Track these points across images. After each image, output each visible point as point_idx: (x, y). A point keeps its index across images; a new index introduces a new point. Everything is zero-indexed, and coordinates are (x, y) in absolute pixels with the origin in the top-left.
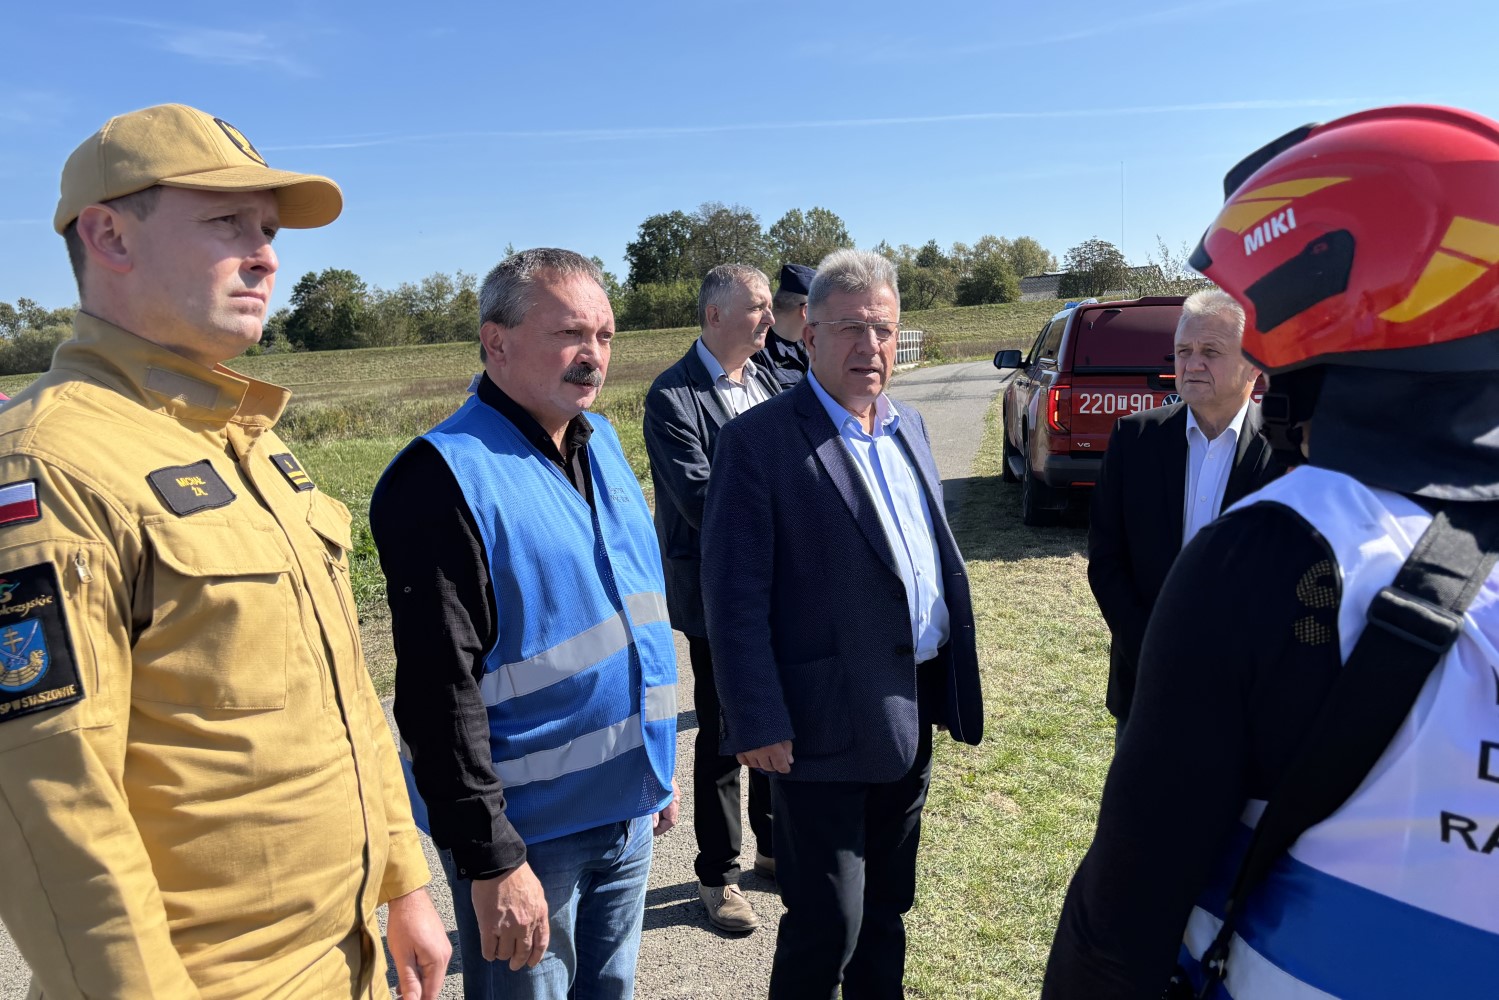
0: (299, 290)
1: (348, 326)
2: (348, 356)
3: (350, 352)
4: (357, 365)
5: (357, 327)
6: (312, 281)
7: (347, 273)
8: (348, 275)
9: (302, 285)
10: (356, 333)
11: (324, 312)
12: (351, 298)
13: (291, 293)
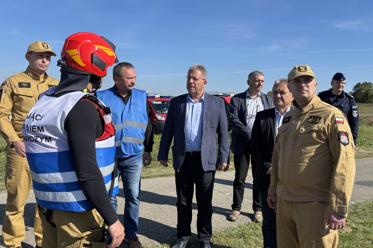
0: (355, 87)
1: (367, 97)
2: (365, 105)
3: (366, 104)
4: (368, 108)
5: (370, 98)
6: (359, 85)
7: (370, 83)
8: (370, 84)
9: (356, 86)
10: (369, 99)
11: (361, 93)
12: (369, 90)
13: (353, 88)
